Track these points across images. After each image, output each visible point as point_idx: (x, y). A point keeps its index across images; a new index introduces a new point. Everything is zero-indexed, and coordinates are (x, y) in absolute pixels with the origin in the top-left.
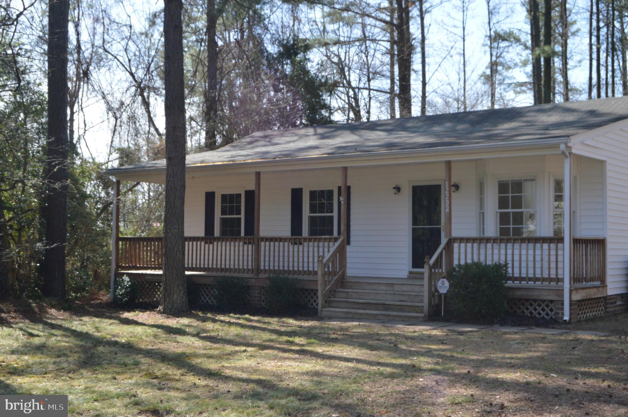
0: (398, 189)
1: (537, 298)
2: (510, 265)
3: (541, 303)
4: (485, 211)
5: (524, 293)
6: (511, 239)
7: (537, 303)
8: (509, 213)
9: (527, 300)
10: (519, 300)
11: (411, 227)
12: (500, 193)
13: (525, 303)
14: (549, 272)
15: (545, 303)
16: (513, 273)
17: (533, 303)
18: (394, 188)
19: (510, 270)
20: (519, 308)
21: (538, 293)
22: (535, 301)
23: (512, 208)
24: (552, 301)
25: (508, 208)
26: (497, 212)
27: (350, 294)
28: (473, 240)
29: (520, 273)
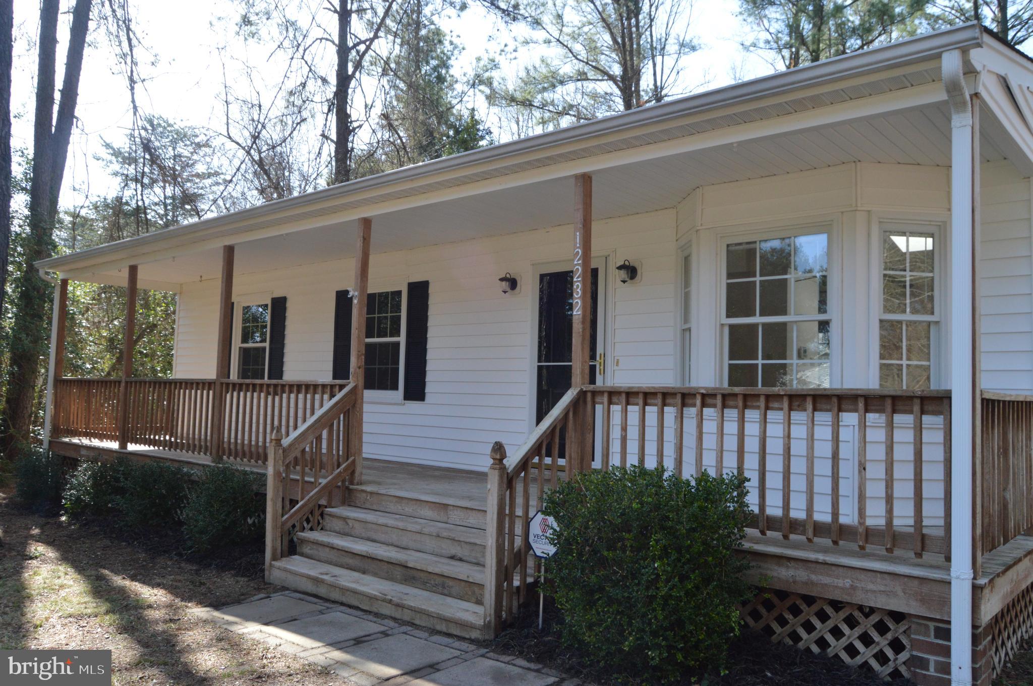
0: (513, 283)
1: (845, 598)
2: (752, 486)
3: (857, 614)
4: (693, 325)
5: (801, 574)
6: (757, 396)
7: (843, 614)
8: (754, 326)
9: (810, 600)
10: (782, 595)
11: (536, 364)
12: (730, 275)
13: (803, 606)
14: (890, 511)
15: (875, 618)
16: (762, 505)
17: (829, 610)
18: (502, 280)
19: (752, 500)
20: (783, 622)
21: (848, 583)
22: (837, 605)
23: (761, 315)
24: (898, 617)
25: (751, 314)
26: (722, 325)
27: (350, 522)
28: (665, 396)
29: (786, 506)
